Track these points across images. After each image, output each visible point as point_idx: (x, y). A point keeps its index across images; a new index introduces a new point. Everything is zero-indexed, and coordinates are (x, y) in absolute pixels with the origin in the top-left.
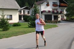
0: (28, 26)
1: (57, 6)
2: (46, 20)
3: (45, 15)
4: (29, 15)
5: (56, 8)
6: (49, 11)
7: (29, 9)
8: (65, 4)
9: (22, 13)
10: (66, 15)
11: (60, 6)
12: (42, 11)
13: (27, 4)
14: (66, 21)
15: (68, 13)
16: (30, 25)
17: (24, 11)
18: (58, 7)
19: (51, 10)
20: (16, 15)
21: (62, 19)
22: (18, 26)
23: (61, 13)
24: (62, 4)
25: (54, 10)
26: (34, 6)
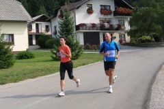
0: (51, 58)
1: (110, 14)
2: (88, 44)
3: (84, 33)
4: (49, 33)
5: (108, 17)
6: (94, 25)
7: (49, 21)
8: (127, 10)
9: (34, 30)
10: (130, 33)
11: (116, 13)
12: (77, 24)
13: (42, 9)
14: (130, 45)
15: (133, 29)
16: (54, 56)
17: (37, 25)
18: (112, 16)
19: (97, 22)
20: (23, 34)
21: (120, 41)
22: (28, 58)
23: (119, 28)
24: (121, 9)
25: (103, 21)
26: (59, 14)
